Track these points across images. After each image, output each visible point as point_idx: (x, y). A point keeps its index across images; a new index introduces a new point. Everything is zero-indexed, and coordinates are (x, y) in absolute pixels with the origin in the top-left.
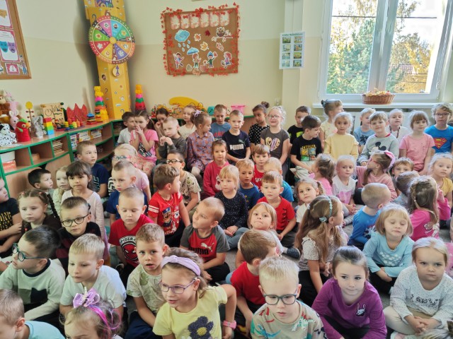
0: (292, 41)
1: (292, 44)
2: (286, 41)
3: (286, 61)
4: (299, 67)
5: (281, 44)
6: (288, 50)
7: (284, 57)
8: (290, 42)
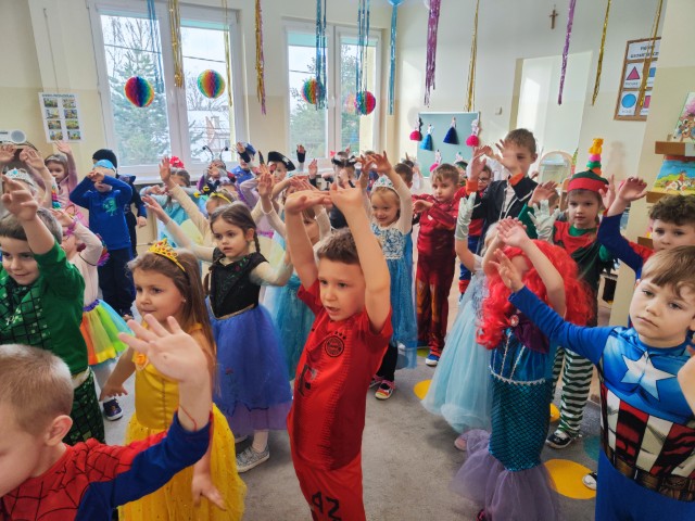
0: (60, 104)
1: (61, 108)
2: (50, 105)
3: (56, 132)
4: (78, 141)
5: (43, 109)
6: (56, 116)
7: (51, 127)
8: (56, 106)
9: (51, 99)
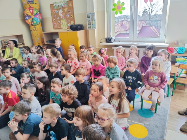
5: (87, 18)
8: (90, 17)
9: (89, 15)
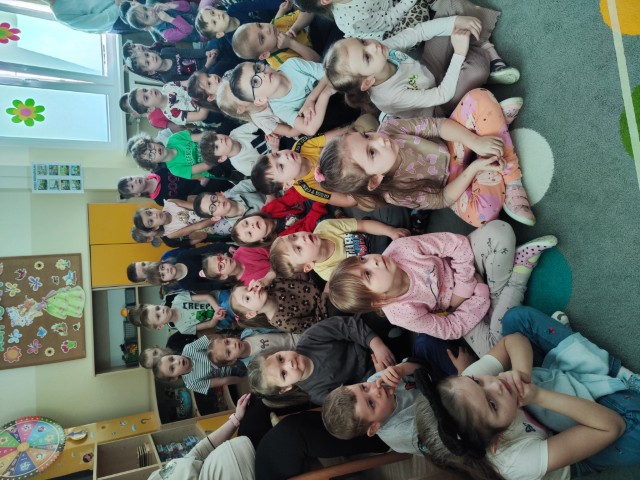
0: (43, 177)
1: (48, 177)
2: (45, 185)
3: (72, 185)
5: (48, 191)
6: (57, 182)
7: (68, 188)
8: (46, 181)
9: (38, 184)
